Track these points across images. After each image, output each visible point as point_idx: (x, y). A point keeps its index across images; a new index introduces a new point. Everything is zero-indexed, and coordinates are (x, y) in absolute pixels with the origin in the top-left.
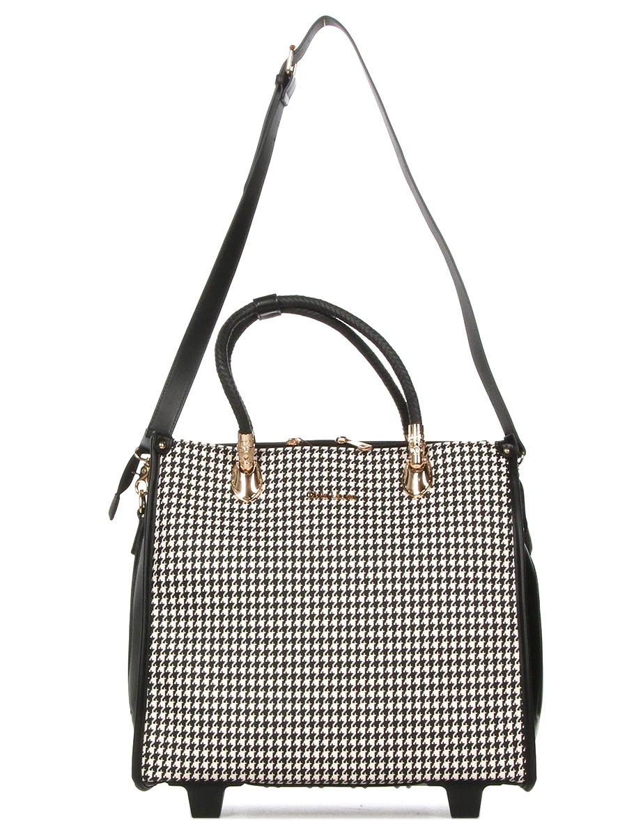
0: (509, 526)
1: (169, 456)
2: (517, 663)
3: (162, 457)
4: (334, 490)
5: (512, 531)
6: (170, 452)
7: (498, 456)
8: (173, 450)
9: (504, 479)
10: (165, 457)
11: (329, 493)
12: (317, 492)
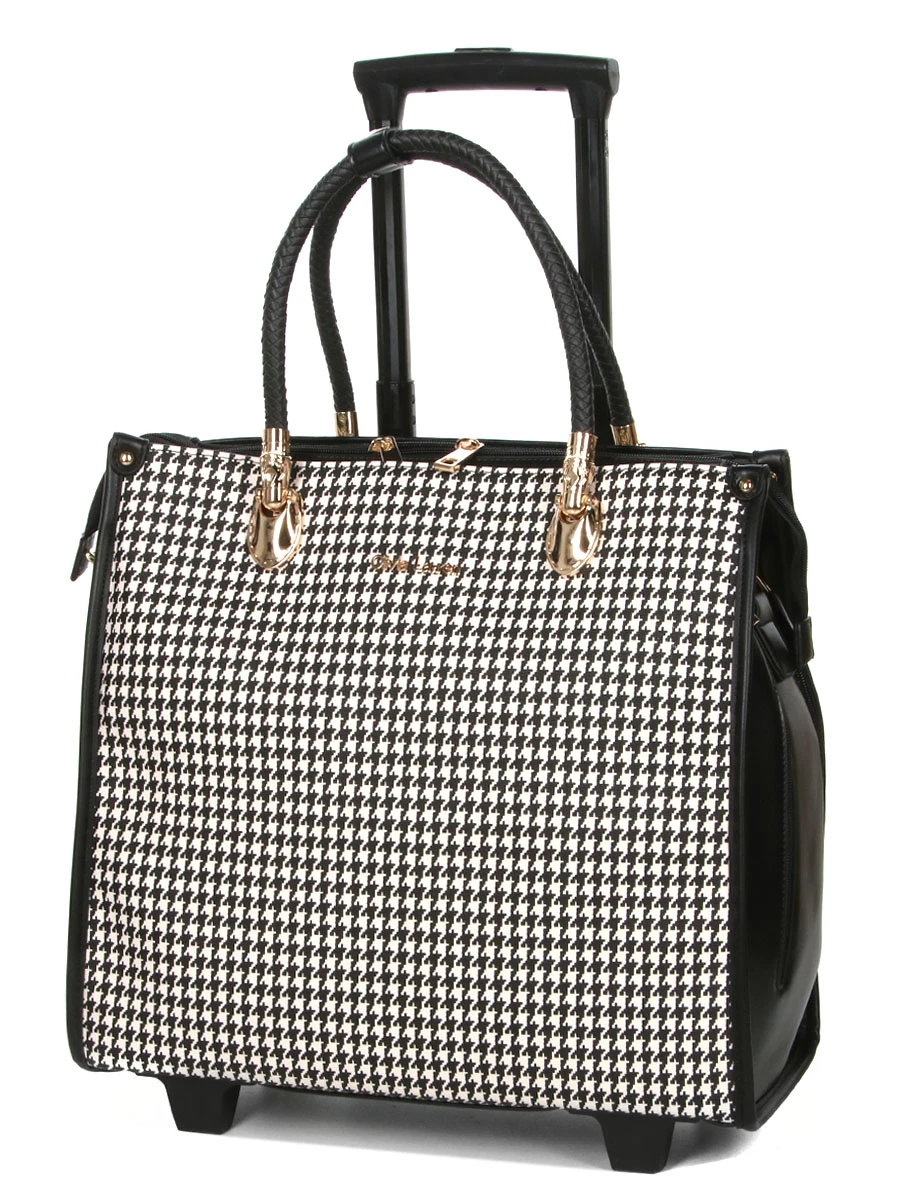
0: (726, 641)
1: (138, 479)
2: (724, 906)
3: (125, 481)
4: (422, 553)
5: (730, 652)
6: (142, 470)
7: (726, 498)
8: (147, 466)
9: (728, 546)
10: (131, 481)
11: (411, 558)
12: (391, 556)
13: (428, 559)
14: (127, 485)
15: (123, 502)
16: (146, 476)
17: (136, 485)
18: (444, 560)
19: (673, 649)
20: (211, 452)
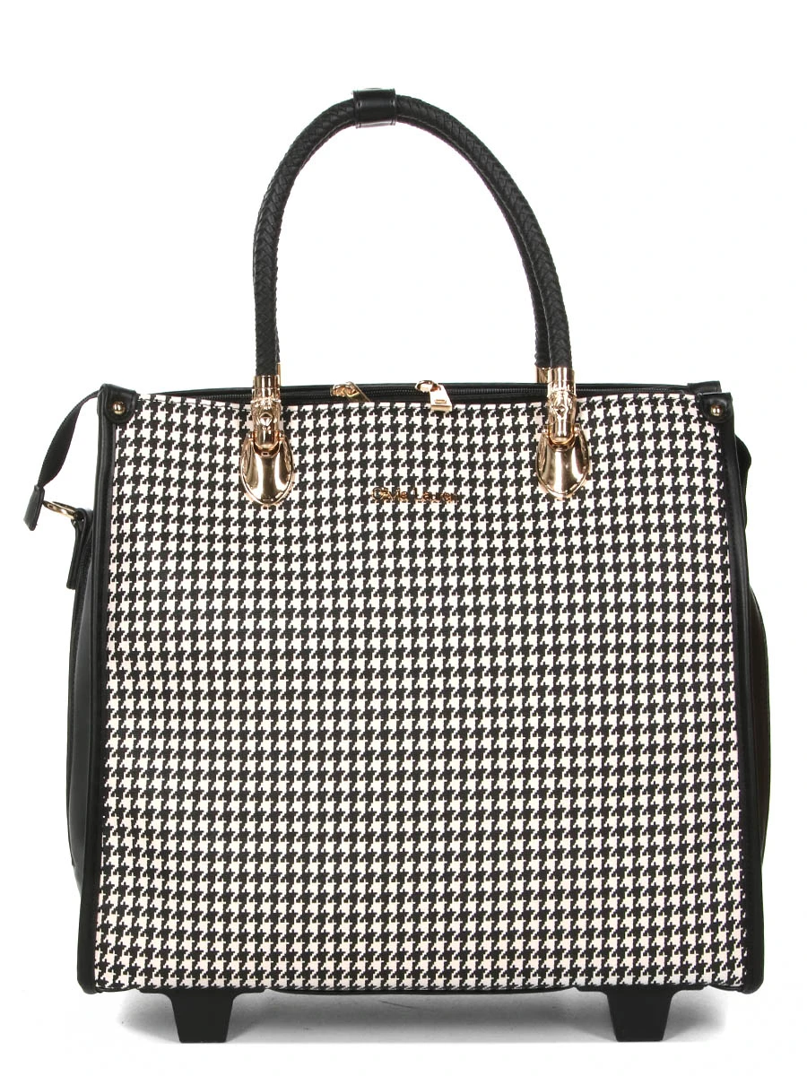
0: (723, 549)
1: (131, 426)
3: (119, 430)
4: (419, 484)
5: (727, 559)
6: (133, 419)
7: (702, 421)
8: (137, 414)
9: (713, 464)
10: (124, 428)
11: (410, 489)
12: (390, 488)
13: (425, 490)
14: (121, 433)
15: (118, 449)
16: (139, 424)
17: (130, 433)
18: (441, 489)
19: (678, 558)
20: (194, 401)
